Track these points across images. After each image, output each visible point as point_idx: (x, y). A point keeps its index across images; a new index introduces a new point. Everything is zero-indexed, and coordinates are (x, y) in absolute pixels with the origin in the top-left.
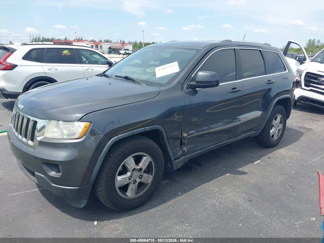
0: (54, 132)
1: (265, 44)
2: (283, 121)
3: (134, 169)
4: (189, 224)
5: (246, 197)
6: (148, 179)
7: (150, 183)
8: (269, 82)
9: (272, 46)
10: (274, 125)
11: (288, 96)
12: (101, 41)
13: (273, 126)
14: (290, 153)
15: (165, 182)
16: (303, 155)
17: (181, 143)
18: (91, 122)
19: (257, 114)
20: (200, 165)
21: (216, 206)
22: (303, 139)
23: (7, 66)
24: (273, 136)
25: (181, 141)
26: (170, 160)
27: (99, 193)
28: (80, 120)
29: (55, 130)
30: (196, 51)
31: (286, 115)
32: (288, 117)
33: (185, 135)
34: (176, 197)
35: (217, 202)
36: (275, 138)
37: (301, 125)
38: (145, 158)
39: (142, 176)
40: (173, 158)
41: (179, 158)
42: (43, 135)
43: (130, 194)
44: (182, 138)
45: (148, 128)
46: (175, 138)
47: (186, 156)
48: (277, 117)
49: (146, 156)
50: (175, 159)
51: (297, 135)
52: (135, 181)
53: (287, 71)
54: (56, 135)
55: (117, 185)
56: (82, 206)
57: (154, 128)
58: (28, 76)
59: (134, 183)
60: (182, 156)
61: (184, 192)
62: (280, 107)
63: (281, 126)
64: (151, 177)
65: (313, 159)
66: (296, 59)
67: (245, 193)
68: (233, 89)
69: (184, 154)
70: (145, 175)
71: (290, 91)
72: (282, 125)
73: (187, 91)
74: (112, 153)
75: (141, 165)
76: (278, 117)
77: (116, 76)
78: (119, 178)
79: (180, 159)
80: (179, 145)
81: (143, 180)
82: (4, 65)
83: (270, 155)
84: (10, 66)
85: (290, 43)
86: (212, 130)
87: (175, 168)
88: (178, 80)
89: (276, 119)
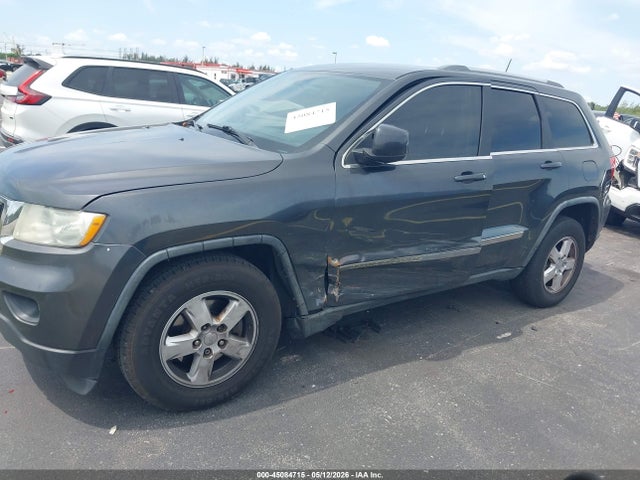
0: (34, 229)
1: (549, 82)
2: (578, 253)
3: (207, 325)
4: (311, 455)
5: (458, 411)
6: (242, 349)
7: (244, 358)
8: (549, 166)
9: (567, 88)
10: (555, 258)
11: (591, 199)
12: (253, 68)
13: (550, 262)
14: (583, 324)
15: (291, 358)
16: (611, 331)
17: (327, 281)
18: (107, 215)
19: (516, 231)
20: (376, 329)
21: (383, 422)
22: (621, 295)
23: (31, 97)
24: (550, 283)
25: (326, 274)
26: (299, 314)
27: (123, 367)
28: (86, 208)
29: (38, 225)
30: (379, 83)
31: (586, 241)
32: (589, 245)
33: (335, 262)
34: (303, 395)
35: (388, 414)
36: (555, 288)
37: (623, 266)
38: (235, 303)
39: (225, 341)
40: (304, 310)
41: (321, 310)
42: (12, 233)
43: (196, 377)
44: (328, 269)
45: (241, 240)
46: (312, 268)
47: (336, 309)
48: (562, 243)
49: (237, 300)
50: (311, 313)
51: (607, 286)
52: (207, 352)
53: (595, 146)
54: (40, 235)
55: (165, 356)
56: (85, 392)
57: (259, 242)
58: (70, 120)
59: (205, 355)
60: (326, 305)
61: (326, 384)
62: (571, 222)
63: (571, 263)
64: (247, 345)
65: (632, 341)
66: (631, 125)
67: (457, 402)
68: (464, 174)
69: (331, 302)
70: (233, 340)
71: (599, 191)
72: (573, 260)
73: (348, 166)
74: (155, 286)
75: (223, 317)
76: (566, 243)
77: (210, 126)
78: (171, 342)
79: (323, 313)
80: (322, 283)
81: (227, 350)
82: (26, 94)
83: (538, 324)
84: (36, 97)
85: (623, 91)
86: (405, 260)
87: (309, 331)
88: (327, 141)
89: (559, 247)
